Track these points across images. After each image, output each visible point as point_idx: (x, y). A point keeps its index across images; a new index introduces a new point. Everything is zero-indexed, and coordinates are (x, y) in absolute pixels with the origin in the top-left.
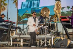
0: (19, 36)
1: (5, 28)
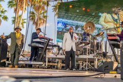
0: (56, 56)
1: (40, 46)
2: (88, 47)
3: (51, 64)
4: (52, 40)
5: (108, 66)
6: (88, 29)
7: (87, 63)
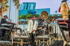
0: (20, 36)
1: (7, 29)
2: (44, 30)
3: (15, 42)
4: (16, 24)
5: (59, 44)
6: (44, 16)
7: (44, 41)
